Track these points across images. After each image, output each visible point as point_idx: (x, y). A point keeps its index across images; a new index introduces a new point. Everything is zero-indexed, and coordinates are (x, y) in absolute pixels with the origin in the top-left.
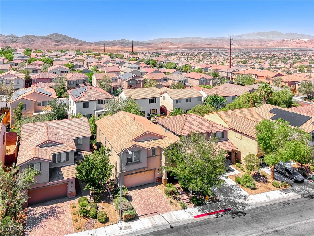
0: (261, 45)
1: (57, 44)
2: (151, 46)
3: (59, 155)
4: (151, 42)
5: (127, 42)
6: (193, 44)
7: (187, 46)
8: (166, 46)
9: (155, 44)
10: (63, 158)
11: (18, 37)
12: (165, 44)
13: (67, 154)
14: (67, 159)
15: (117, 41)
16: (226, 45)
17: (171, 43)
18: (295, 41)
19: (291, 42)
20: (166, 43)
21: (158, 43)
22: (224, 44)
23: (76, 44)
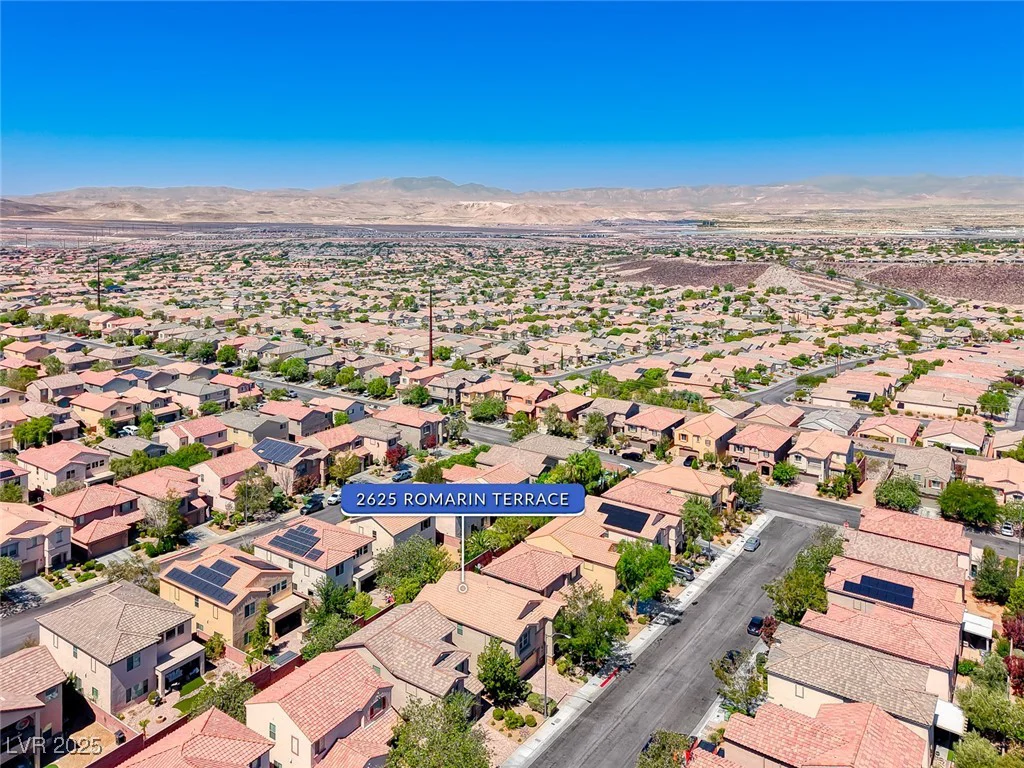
0: (408, 217)
4: (55, 203)
6: (215, 212)
7: (197, 220)
8: (121, 217)
9: (73, 209)
12: (115, 211)
16: (314, 215)
18: (483, 209)
19: (474, 210)
21: (83, 203)
22: (310, 212)
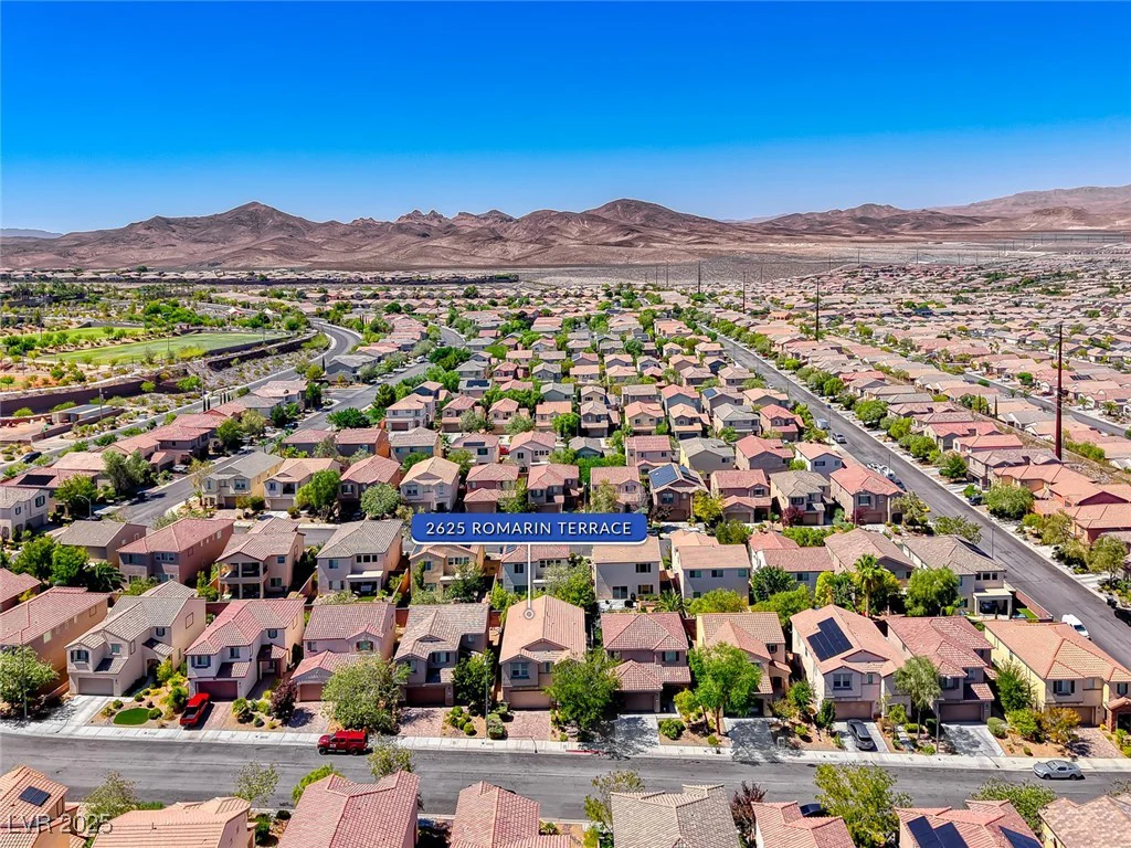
1: (626, 238)
2: (987, 227)
3: (439, 654)
4: (988, 212)
5: (885, 215)
8: (1056, 227)
9: (1004, 219)
10: (443, 659)
11: (511, 220)
12: (1049, 219)
13: (448, 654)
14: (448, 660)
15: (844, 215)
17: (1079, 214)
20: (1057, 212)
21: (1021, 211)
23: (690, 235)
